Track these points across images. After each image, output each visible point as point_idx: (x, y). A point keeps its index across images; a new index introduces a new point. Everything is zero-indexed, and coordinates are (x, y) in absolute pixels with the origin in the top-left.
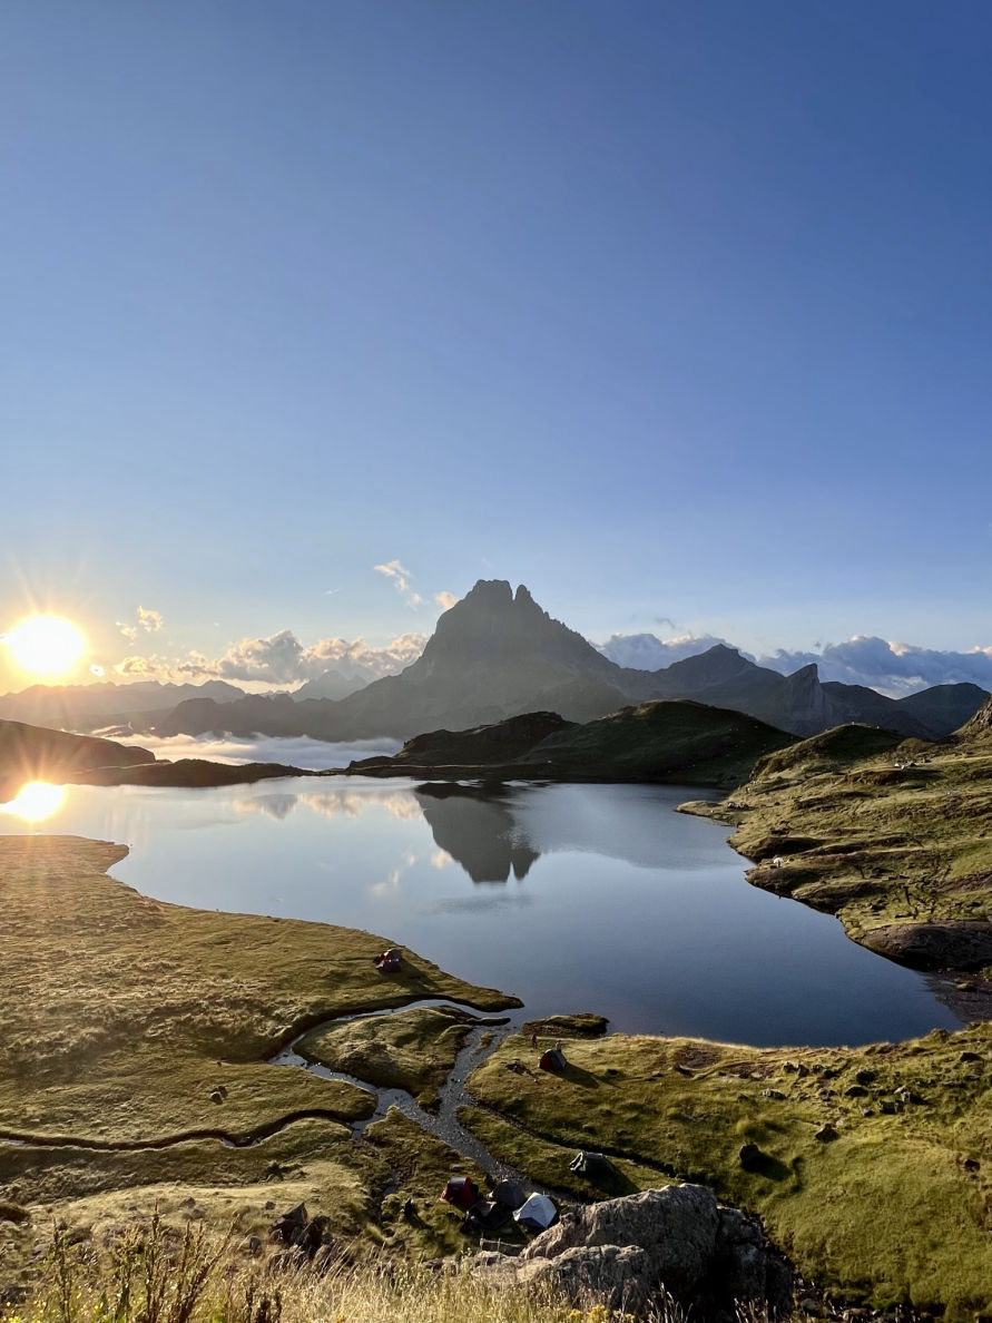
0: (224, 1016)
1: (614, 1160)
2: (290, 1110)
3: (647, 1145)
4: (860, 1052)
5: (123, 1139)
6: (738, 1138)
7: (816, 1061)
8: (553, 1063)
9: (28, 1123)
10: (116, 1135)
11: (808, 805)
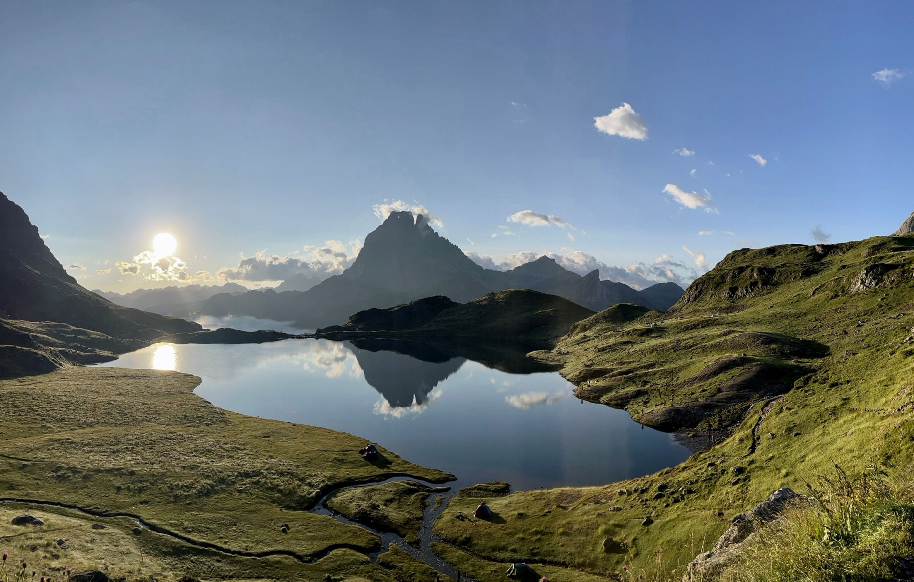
0: (279, 481)
1: (531, 566)
2: (330, 543)
3: (549, 553)
4: (655, 476)
5: (237, 549)
6: (600, 537)
7: (634, 486)
8: (484, 513)
9: (185, 530)
10: (234, 546)
11: (603, 350)
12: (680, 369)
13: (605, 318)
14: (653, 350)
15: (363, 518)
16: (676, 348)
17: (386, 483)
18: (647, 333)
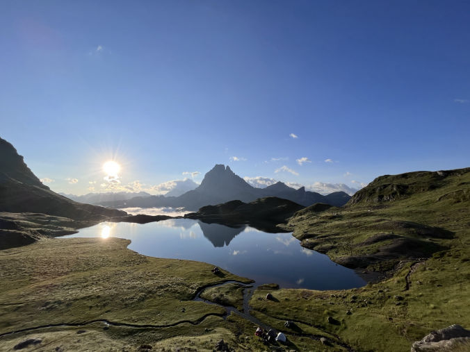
2: (205, 314)
5: (162, 325)
6: (326, 315)
7: (339, 294)
8: (270, 297)
9: (133, 321)
10: (160, 324)
11: (312, 225)
12: (354, 237)
13: (310, 209)
14: (337, 226)
15: (218, 301)
16: (350, 226)
17: (225, 284)
18: (333, 218)
